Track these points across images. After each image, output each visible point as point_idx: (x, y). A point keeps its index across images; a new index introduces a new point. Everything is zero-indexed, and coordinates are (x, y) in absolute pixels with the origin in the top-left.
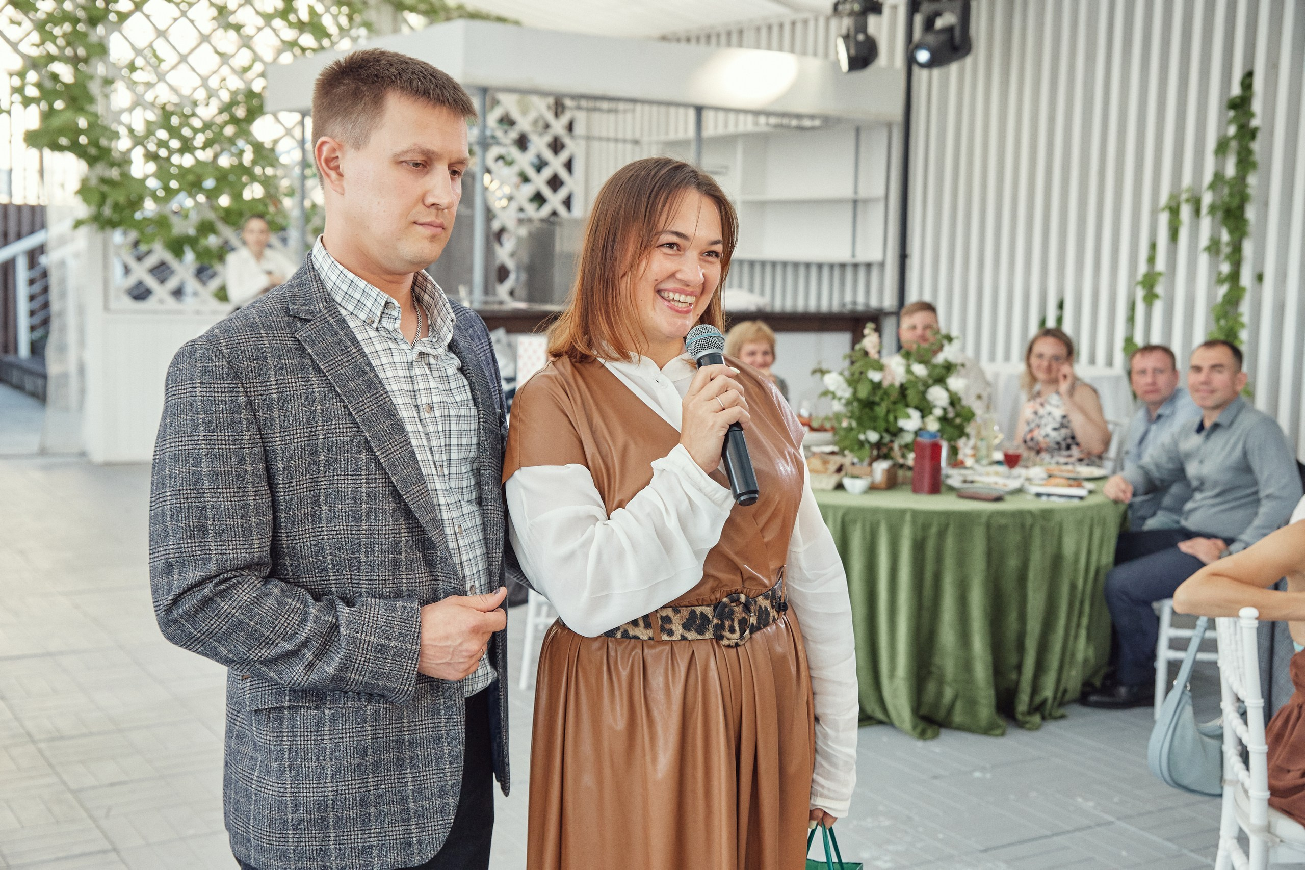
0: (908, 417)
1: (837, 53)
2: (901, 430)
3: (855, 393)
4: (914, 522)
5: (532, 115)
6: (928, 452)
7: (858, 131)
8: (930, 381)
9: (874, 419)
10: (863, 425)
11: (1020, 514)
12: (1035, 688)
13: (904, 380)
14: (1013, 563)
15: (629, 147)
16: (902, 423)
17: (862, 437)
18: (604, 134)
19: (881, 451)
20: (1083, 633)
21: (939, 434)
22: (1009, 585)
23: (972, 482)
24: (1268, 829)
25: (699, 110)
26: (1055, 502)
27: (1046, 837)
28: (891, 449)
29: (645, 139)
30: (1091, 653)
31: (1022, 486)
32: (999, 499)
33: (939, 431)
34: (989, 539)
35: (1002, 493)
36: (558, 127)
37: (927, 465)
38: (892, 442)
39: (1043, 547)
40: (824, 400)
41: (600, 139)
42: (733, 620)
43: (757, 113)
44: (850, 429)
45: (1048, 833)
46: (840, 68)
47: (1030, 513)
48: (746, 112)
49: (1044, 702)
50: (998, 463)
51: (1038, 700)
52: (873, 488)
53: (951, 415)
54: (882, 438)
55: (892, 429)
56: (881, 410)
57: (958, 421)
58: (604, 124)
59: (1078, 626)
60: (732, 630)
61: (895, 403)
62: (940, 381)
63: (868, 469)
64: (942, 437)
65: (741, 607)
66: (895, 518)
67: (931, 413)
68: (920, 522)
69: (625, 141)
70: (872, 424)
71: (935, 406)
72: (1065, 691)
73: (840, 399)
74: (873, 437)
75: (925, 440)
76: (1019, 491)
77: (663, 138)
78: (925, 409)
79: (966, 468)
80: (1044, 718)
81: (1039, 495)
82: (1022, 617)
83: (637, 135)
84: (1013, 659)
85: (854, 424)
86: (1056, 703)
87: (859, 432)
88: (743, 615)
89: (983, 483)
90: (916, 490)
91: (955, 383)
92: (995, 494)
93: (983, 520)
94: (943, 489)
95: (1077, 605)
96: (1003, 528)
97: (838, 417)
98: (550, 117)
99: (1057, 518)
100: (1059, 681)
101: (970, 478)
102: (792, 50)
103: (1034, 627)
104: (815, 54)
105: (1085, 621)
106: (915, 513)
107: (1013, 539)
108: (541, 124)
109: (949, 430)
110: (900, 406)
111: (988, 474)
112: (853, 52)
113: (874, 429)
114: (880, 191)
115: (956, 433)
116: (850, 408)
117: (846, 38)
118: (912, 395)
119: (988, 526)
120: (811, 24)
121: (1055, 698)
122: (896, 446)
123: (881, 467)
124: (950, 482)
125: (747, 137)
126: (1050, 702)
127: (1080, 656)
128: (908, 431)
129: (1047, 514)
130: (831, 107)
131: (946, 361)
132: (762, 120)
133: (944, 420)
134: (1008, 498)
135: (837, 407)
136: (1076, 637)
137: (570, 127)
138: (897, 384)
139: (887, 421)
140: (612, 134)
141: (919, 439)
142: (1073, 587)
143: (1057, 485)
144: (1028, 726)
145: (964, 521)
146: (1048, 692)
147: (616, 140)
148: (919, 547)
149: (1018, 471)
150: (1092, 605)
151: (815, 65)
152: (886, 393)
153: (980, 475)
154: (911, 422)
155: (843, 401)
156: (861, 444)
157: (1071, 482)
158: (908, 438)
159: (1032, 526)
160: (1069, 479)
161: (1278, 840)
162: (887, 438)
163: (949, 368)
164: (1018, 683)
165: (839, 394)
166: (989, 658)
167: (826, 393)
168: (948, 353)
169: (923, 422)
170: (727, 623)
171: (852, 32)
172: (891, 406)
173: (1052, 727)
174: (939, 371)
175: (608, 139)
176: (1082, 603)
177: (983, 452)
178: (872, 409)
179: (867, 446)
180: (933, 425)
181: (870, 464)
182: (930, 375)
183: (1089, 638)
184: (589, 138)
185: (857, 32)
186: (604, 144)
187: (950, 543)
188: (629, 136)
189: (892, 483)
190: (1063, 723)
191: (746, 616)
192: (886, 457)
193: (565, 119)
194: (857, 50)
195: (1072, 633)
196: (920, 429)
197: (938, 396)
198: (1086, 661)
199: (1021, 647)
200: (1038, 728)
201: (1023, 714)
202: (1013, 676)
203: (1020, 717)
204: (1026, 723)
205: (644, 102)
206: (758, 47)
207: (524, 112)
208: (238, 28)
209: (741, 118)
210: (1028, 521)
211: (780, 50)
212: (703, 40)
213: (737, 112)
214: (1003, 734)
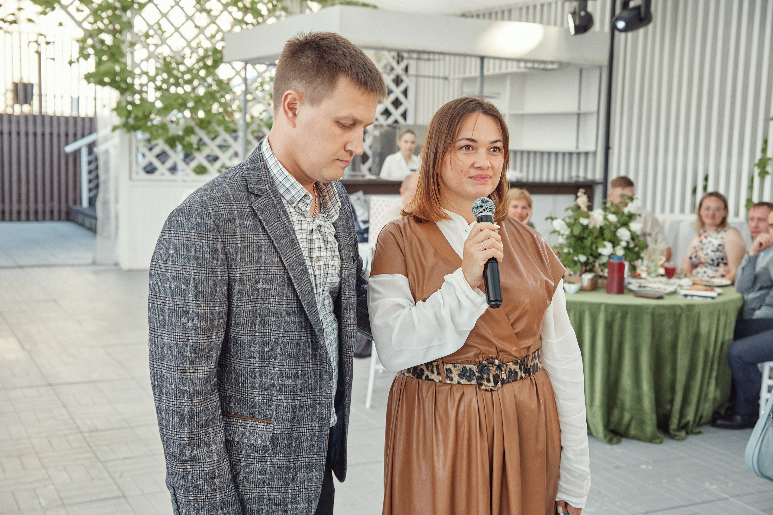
0: (605, 246)
1: (568, 23)
2: (600, 254)
3: (572, 232)
4: (606, 311)
5: (383, 62)
6: (616, 268)
7: (581, 71)
8: (619, 225)
9: (583, 248)
10: (577, 252)
11: (673, 308)
12: (682, 415)
13: (602, 224)
14: (668, 337)
15: (441, 81)
16: (601, 250)
17: (576, 259)
18: (427, 74)
19: (588, 267)
20: (713, 382)
21: (624, 258)
22: (666, 351)
23: (644, 287)
25: (482, 58)
26: (695, 300)
27: (685, 506)
28: (594, 266)
29: (451, 77)
30: (718, 394)
31: (676, 290)
32: (660, 298)
33: (624, 255)
34: (653, 322)
35: (662, 294)
36: (399, 69)
37: (616, 276)
38: (594, 262)
39: (687, 328)
40: (554, 236)
41: (424, 76)
42: (489, 375)
43: (518, 60)
44: (569, 254)
45: (686, 504)
46: (570, 32)
47: (680, 306)
48: (512, 60)
49: (688, 423)
50: (662, 275)
51: (684, 422)
52: (582, 290)
53: (632, 245)
54: (588, 259)
55: (595, 254)
56: (588, 242)
57: (636, 249)
58: (426, 68)
59: (710, 377)
60: (488, 381)
61: (596, 238)
62: (625, 224)
63: (580, 279)
64: (625, 259)
65: (495, 368)
66: (595, 309)
67: (619, 244)
68: (610, 311)
69: (439, 78)
70: (582, 251)
71: (622, 240)
72: (701, 417)
73: (563, 235)
74: (583, 258)
75: (615, 261)
76: (674, 293)
77: (462, 76)
78: (615, 242)
79: (642, 278)
80: (687, 433)
81: (686, 296)
82: (674, 370)
83: (447, 74)
84: (668, 396)
85: (571, 251)
86: (695, 425)
87: (574, 256)
88: (497, 372)
89: (650, 287)
90: (609, 291)
91: (636, 226)
92: (659, 295)
93: (650, 310)
94: (626, 291)
95: (709, 364)
96: (662, 316)
97: (561, 246)
98: (394, 63)
99: (697, 310)
100: (697, 410)
101: (643, 285)
102: (541, 22)
103: (681, 377)
104: (555, 24)
105: (714, 374)
106: (607, 306)
107: (668, 323)
108: (389, 68)
109: (630, 255)
110: (600, 240)
111: (655, 282)
112: (577, 22)
113: (584, 254)
114: (594, 108)
115: (635, 257)
116: (569, 241)
117: (574, 14)
118: (607, 233)
119: (653, 314)
120: (553, 5)
121: (694, 421)
122: (597, 264)
123: (587, 277)
124: (631, 287)
125: (513, 75)
126: (691, 423)
127: (711, 396)
128: (604, 256)
129: (690, 307)
130: (564, 56)
131: (629, 212)
132: (522, 65)
133: (627, 248)
134: (666, 297)
135: (561, 240)
136: (709, 383)
137: (406, 69)
138: (598, 226)
139: (591, 249)
140: (431, 74)
141: (611, 260)
142: (707, 352)
143: (698, 290)
144: (677, 438)
145: (638, 310)
146: (690, 417)
147: (434, 77)
148: (609, 326)
149: (673, 280)
150: (719, 364)
151: (554, 31)
152: (591, 232)
153: (650, 283)
154: (606, 250)
155: (565, 237)
156: (575, 263)
157: (708, 288)
158: (604, 260)
159: (680, 315)
160: (706, 286)
162: (591, 259)
163: (631, 217)
164: (671, 411)
165: (562, 232)
166: (653, 396)
167: (554, 232)
168: (631, 208)
169: (614, 250)
170: (485, 376)
171: (577, 10)
172: (594, 240)
173: (692, 439)
174: (625, 219)
175: (429, 77)
176: (712, 363)
177: (653, 269)
178: (582, 242)
179: (579, 265)
180: (620, 252)
181: (581, 275)
182: (619, 221)
183: (717, 384)
184: (417, 76)
185: (580, 11)
186: (426, 80)
187: (629, 324)
188: (441, 75)
189: (594, 287)
190: (699, 436)
191: (499, 373)
192: (591, 271)
193: (403, 65)
194: (580, 21)
195: (706, 381)
196: (612, 254)
197: (624, 234)
198: (715, 399)
199: (673, 389)
200: (683, 439)
201: (674, 430)
202: (668, 407)
203: (672, 432)
204: (676, 436)
205: (450, 54)
206: (520, 20)
207: (379, 61)
208: (209, 12)
209: (510, 63)
210: (678, 312)
211: (534, 21)
212: (487, 16)
213: (507, 59)
214: (661, 442)
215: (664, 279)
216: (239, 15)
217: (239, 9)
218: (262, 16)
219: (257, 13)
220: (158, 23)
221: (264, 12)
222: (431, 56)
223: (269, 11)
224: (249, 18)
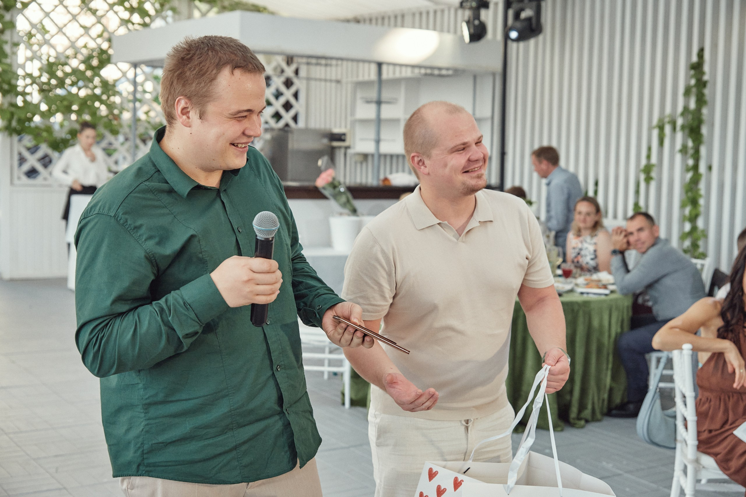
1: (462, 31)
5: (274, 64)
7: (475, 77)
11: (571, 304)
12: (581, 405)
15: (334, 85)
18: (318, 76)
24: (697, 461)
25: (380, 65)
26: (591, 297)
29: (344, 80)
31: (573, 288)
35: (561, 292)
36: (289, 72)
39: (584, 322)
41: (316, 80)
43: (413, 67)
46: (464, 40)
47: (577, 303)
48: (407, 66)
50: (560, 276)
58: (318, 72)
69: (331, 81)
76: (571, 291)
77: (355, 79)
80: (585, 422)
81: (582, 293)
83: (339, 77)
84: (568, 387)
95: (605, 356)
98: (284, 65)
99: (591, 305)
102: (435, 29)
103: (579, 368)
104: (449, 31)
105: (610, 366)
108: (279, 70)
112: (472, 31)
114: (488, 114)
117: (468, 23)
120: (446, 13)
125: (407, 80)
129: (586, 304)
130: (459, 63)
132: (417, 71)
134: (566, 294)
137: (297, 72)
140: (323, 77)
143: (592, 287)
144: (577, 426)
147: (326, 80)
149: (569, 280)
151: (449, 38)
157: (600, 286)
161: (701, 467)
164: (571, 401)
171: (472, 19)
173: (590, 426)
175: (320, 80)
184: (308, 79)
185: (474, 19)
186: (318, 83)
188: (334, 78)
193: (293, 67)
194: (474, 30)
195: (604, 373)
199: (572, 381)
200: (582, 427)
201: (574, 419)
202: (568, 397)
203: (572, 421)
204: (575, 424)
205: (347, 60)
206: (413, 27)
207: (269, 63)
208: (94, 12)
209: (404, 69)
210: (576, 308)
211: (427, 28)
212: (380, 21)
213: (401, 65)
214: (562, 430)
215: (562, 279)
216: (126, 15)
217: (126, 9)
218: (149, 16)
219: (144, 13)
220: (41, 22)
221: (152, 12)
222: (329, 62)
223: (157, 11)
224: (136, 18)
